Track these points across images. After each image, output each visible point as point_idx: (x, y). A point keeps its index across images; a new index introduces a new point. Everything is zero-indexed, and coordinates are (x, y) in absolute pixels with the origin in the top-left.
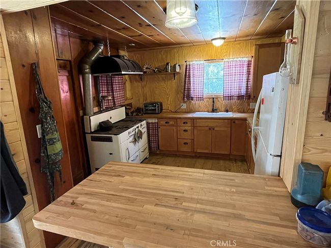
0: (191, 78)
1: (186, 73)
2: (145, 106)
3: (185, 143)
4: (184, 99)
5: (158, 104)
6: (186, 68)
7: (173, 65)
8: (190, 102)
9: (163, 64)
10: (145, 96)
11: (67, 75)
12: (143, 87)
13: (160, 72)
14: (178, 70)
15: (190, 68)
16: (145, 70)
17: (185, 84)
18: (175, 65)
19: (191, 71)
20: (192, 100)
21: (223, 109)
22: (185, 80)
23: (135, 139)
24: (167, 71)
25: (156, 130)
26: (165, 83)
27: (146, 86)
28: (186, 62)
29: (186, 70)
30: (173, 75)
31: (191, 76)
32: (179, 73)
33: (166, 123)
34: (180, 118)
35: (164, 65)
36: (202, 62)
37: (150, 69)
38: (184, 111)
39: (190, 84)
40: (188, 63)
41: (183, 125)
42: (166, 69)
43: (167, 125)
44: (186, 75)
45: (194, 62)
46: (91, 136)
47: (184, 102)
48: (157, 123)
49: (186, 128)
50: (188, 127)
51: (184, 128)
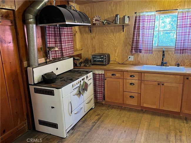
0: (140, 30)
1: (135, 25)
2: (93, 58)
3: (131, 97)
4: (131, 52)
5: (105, 56)
6: (136, 20)
7: (122, 17)
8: (138, 55)
9: (112, 16)
10: (93, 47)
11: (10, 24)
12: (92, 39)
13: (109, 24)
14: (127, 21)
15: (140, 20)
16: (94, 22)
17: (134, 36)
18: (124, 17)
19: (141, 23)
20: (140, 52)
21: (174, 63)
22: (134, 31)
23: (80, 92)
24: (116, 23)
25: (102, 81)
26: (113, 34)
27: (95, 38)
28: (136, 13)
29: (135, 22)
30: (122, 27)
31: (141, 28)
32: (128, 25)
33: (113, 75)
34: (127, 71)
35: (114, 17)
36: (153, 13)
37: (99, 20)
38: (131, 63)
39: (139, 36)
40: (138, 14)
41: (129, 78)
42: (115, 21)
43: (113, 77)
44: (135, 27)
45: (145, 14)
46: (34, 88)
47: (132, 55)
48: (104, 74)
49: (133, 81)
50: (135, 80)
51: (130, 81)
